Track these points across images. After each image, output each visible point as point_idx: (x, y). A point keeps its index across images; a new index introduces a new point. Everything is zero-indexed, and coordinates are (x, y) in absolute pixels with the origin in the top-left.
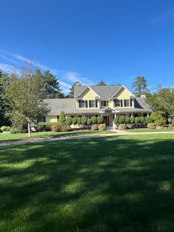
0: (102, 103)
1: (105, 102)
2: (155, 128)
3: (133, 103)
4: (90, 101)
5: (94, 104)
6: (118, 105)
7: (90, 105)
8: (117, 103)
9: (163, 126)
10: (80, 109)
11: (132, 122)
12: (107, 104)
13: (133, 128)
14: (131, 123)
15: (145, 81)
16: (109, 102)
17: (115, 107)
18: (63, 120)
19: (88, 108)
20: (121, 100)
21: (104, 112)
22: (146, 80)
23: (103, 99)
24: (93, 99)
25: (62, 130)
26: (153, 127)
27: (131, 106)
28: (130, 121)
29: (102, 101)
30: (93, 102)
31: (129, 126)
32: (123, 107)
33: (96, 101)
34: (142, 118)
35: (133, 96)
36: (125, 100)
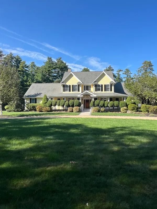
0: (85, 87)
1: (87, 87)
2: (126, 112)
3: (113, 87)
4: (73, 86)
5: (77, 89)
6: (99, 90)
7: (73, 89)
8: (98, 88)
9: (134, 110)
10: (63, 92)
11: (106, 105)
12: (89, 88)
13: (106, 111)
14: (104, 107)
15: (152, 66)
16: (91, 87)
17: (95, 91)
18: (45, 102)
19: (71, 92)
20: (102, 85)
21: (82, 96)
22: (152, 64)
23: (86, 84)
24: (76, 84)
25: (43, 111)
26: (124, 111)
27: (111, 90)
28: (104, 105)
29: (85, 86)
30: (76, 87)
31: (102, 109)
32: (104, 92)
33: (79, 86)
34: (116, 103)
35: (113, 82)
36: (105, 85)
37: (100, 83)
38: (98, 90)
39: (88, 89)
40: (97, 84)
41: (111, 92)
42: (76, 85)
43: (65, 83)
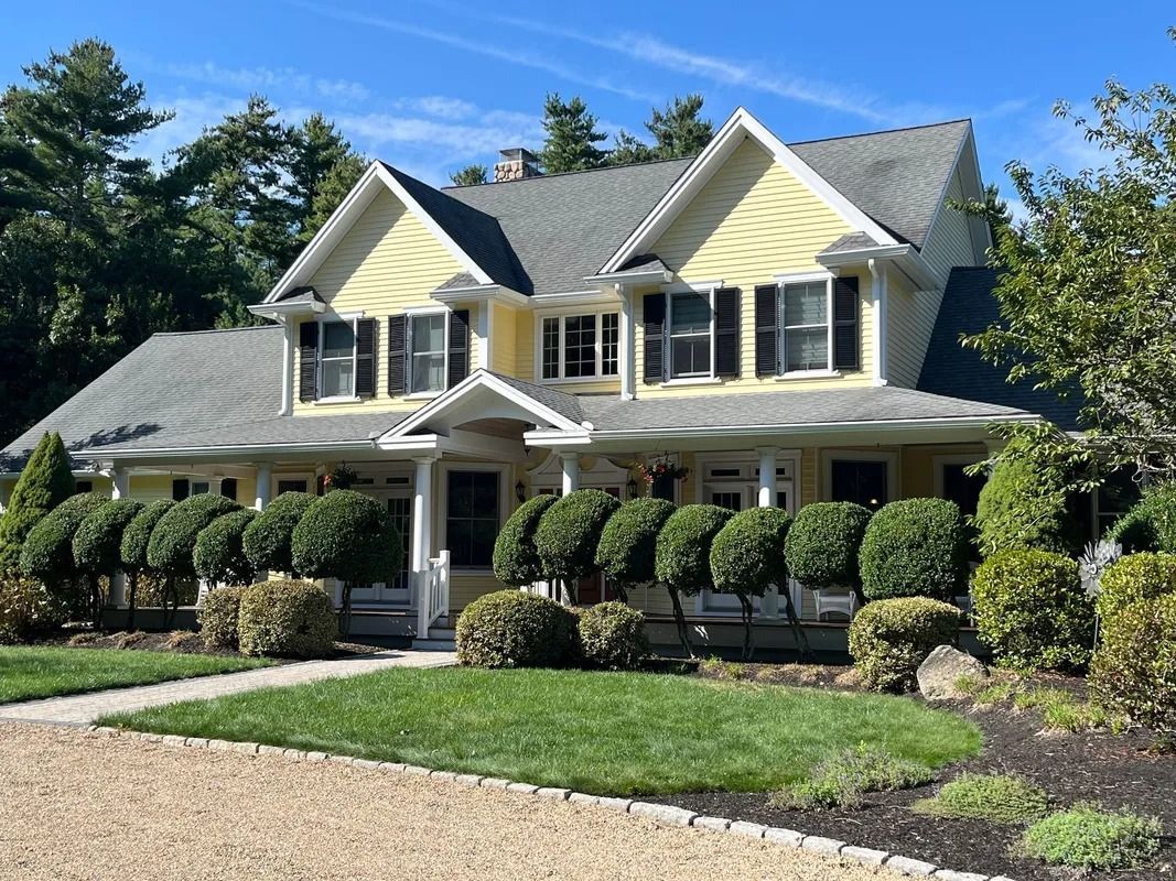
4: (398, 325)
6: (689, 360)
7: (398, 365)
10: (301, 410)
12: (598, 347)
16: (620, 327)
17: (649, 380)
19: (383, 400)
27: (848, 358)
29: (552, 326)
35: (868, 241)
36: (765, 295)
37: (701, 273)
38: (681, 367)
39: (591, 353)
40: (669, 292)
41: (851, 381)
42: (436, 319)
43: (318, 306)
